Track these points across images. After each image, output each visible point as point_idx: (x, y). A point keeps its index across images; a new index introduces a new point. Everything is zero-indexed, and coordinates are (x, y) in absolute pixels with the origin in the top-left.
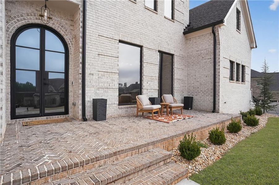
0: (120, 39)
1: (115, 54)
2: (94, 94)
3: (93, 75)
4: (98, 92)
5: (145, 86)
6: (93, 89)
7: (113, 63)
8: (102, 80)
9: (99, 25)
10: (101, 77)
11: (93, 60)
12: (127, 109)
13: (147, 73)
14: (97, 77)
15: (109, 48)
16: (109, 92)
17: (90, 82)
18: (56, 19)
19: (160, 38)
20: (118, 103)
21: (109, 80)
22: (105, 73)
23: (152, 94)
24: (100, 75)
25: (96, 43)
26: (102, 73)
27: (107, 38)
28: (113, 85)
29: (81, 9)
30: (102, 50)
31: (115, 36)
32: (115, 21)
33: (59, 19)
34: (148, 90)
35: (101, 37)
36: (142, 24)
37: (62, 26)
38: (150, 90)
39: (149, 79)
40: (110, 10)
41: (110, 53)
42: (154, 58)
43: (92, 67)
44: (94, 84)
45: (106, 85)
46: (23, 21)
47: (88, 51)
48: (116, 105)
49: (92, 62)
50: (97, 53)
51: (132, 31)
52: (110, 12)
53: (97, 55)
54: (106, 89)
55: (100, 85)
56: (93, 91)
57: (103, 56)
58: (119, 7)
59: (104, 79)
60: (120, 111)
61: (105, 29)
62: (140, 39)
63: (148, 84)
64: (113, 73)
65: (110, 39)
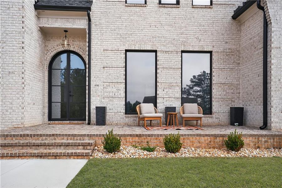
0: (127, 49)
1: (121, 64)
2: (99, 103)
3: (98, 85)
4: (103, 100)
5: (160, 94)
6: (99, 98)
7: (118, 73)
8: (107, 89)
9: (104, 40)
10: (106, 87)
11: (99, 72)
12: (135, 118)
13: (162, 80)
14: (102, 88)
15: (114, 60)
16: (114, 100)
17: (96, 92)
18: (76, 43)
19: (185, 36)
20: (124, 111)
21: (115, 90)
22: (111, 83)
23: (171, 103)
24: (105, 86)
25: (101, 57)
26: (107, 83)
27: (112, 51)
28: (119, 94)
29: (87, 32)
30: (107, 63)
31: (120, 47)
32: (121, 32)
33: (78, 43)
34: (165, 99)
35: (106, 51)
36: (155, 26)
37: (81, 48)
38: (168, 99)
39: (165, 87)
40: (115, 23)
41: (116, 64)
42: (174, 61)
43: (97, 79)
44: (100, 94)
45: (111, 94)
46: (55, 51)
47: (94, 66)
48: (122, 114)
49: (97, 75)
50: (102, 66)
51: (142, 37)
52: (115, 26)
53: (102, 68)
54: (112, 98)
55: (106, 94)
56: (98, 100)
57: (109, 68)
58: (125, 18)
59: (109, 89)
60: (127, 119)
61: (110, 43)
62: (152, 43)
63: (164, 92)
64: (119, 83)
65: (115, 51)
